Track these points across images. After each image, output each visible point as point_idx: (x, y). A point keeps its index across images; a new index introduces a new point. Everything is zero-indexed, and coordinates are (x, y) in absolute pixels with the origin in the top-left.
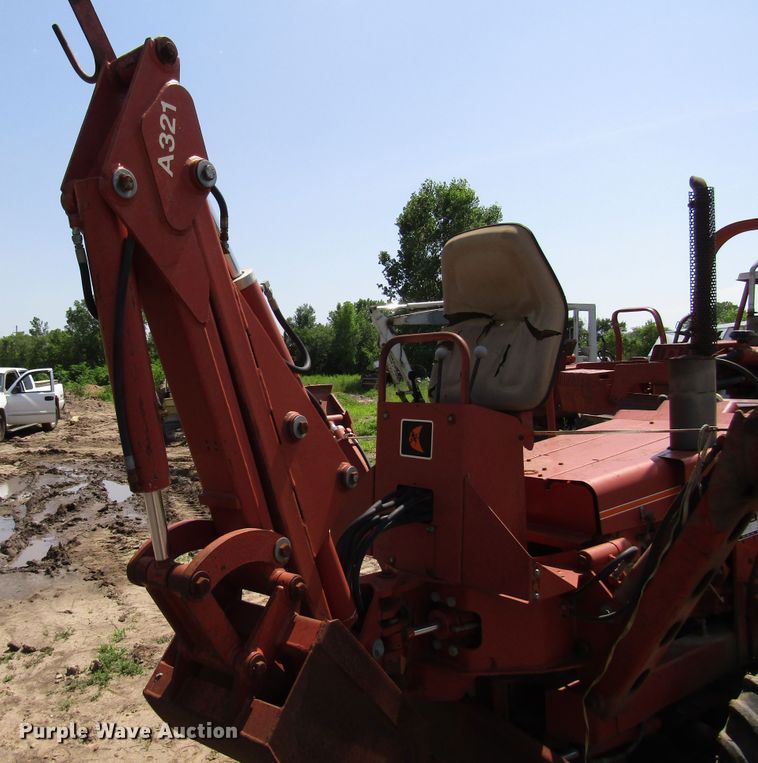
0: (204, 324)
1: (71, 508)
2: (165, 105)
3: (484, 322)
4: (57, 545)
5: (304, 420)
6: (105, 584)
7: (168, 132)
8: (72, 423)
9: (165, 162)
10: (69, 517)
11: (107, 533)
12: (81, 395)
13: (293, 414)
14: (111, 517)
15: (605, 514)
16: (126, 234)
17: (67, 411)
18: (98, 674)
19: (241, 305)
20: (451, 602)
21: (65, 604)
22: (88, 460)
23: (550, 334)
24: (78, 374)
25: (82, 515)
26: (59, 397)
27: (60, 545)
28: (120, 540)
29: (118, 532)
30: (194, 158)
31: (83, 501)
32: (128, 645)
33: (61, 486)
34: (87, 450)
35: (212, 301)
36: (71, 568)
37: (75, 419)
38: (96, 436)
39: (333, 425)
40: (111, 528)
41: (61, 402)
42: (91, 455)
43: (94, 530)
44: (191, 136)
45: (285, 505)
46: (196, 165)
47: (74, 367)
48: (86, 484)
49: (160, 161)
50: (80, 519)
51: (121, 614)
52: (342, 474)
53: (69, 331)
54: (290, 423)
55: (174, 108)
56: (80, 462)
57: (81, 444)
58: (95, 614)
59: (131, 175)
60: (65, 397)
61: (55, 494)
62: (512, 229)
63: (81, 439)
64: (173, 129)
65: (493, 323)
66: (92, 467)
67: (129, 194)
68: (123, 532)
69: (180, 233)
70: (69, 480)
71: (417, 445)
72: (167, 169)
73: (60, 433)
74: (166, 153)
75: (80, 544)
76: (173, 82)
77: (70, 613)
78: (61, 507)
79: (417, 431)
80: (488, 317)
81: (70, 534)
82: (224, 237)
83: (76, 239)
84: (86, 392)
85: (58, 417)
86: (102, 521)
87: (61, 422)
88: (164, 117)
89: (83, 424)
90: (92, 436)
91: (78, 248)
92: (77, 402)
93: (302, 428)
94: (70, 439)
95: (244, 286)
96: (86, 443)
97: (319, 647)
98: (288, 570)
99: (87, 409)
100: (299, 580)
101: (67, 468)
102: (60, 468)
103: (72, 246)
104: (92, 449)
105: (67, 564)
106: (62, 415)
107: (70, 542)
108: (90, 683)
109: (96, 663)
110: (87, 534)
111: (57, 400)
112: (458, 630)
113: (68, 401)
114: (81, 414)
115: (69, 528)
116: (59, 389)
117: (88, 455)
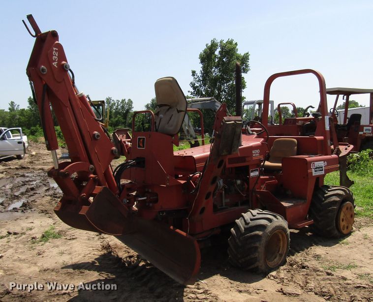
0: (67, 107)
1: (32, 189)
2: (54, 49)
3: (168, 107)
4: (26, 201)
5: (99, 134)
6: (48, 213)
7: (55, 56)
8: (32, 156)
9: (55, 64)
10: (32, 193)
11: (49, 198)
12: (37, 142)
13: (96, 132)
14: (51, 192)
15: (198, 165)
16: (44, 83)
17: (30, 150)
18: (44, 238)
19: (79, 102)
20: (150, 191)
21: (30, 220)
22: (40, 171)
23: (181, 111)
24: (36, 132)
25: (38, 192)
26: (25, 142)
27: (28, 202)
28: (55, 200)
29: (54, 197)
30: (64, 62)
31: (38, 187)
32: (57, 231)
33: (27, 182)
34: (40, 167)
35: (69, 100)
36: (32, 210)
37: (34, 153)
38: (45, 161)
39: (127, 143)
40: (51, 196)
41: (26, 145)
42: (42, 169)
43: (43, 197)
44: (62, 56)
45: (93, 157)
46: (63, 64)
47: (32, 128)
48: (39, 181)
49: (53, 64)
50: (37, 193)
51: (54, 222)
52: (112, 150)
53: (31, 110)
54: (94, 135)
55: (57, 49)
56: (36, 172)
57: (37, 165)
58: (43, 222)
59: (45, 68)
60: (28, 143)
61: (25, 184)
62: (171, 79)
63: (37, 162)
64: (57, 55)
65: (170, 108)
66: (43, 174)
67: (45, 73)
68: (56, 197)
69: (59, 82)
70: (31, 179)
71: (141, 145)
72: (55, 66)
73: (26, 160)
74: (55, 61)
75: (36, 202)
76: (57, 42)
77: (32, 223)
78: (28, 188)
79: (141, 140)
80: (169, 106)
81: (32, 199)
82: (73, 82)
83: (31, 84)
84: (39, 141)
85: (25, 153)
86: (47, 194)
87: (26, 155)
88: (54, 52)
89: (38, 156)
90: (43, 161)
91: (31, 86)
92: (35, 145)
93: (98, 136)
94: (31, 162)
95: (80, 96)
96: (39, 164)
97: (100, 193)
98: (94, 175)
99: (40, 148)
100: (96, 177)
101: (30, 175)
102: (27, 175)
103: (30, 86)
104: (43, 167)
105: (31, 208)
106: (27, 152)
107: (32, 201)
108: (41, 241)
109: (43, 235)
110: (40, 198)
111: (24, 144)
112: (151, 198)
113: (30, 145)
114: (37, 151)
115: (32, 197)
116: (25, 139)
117: (40, 169)
